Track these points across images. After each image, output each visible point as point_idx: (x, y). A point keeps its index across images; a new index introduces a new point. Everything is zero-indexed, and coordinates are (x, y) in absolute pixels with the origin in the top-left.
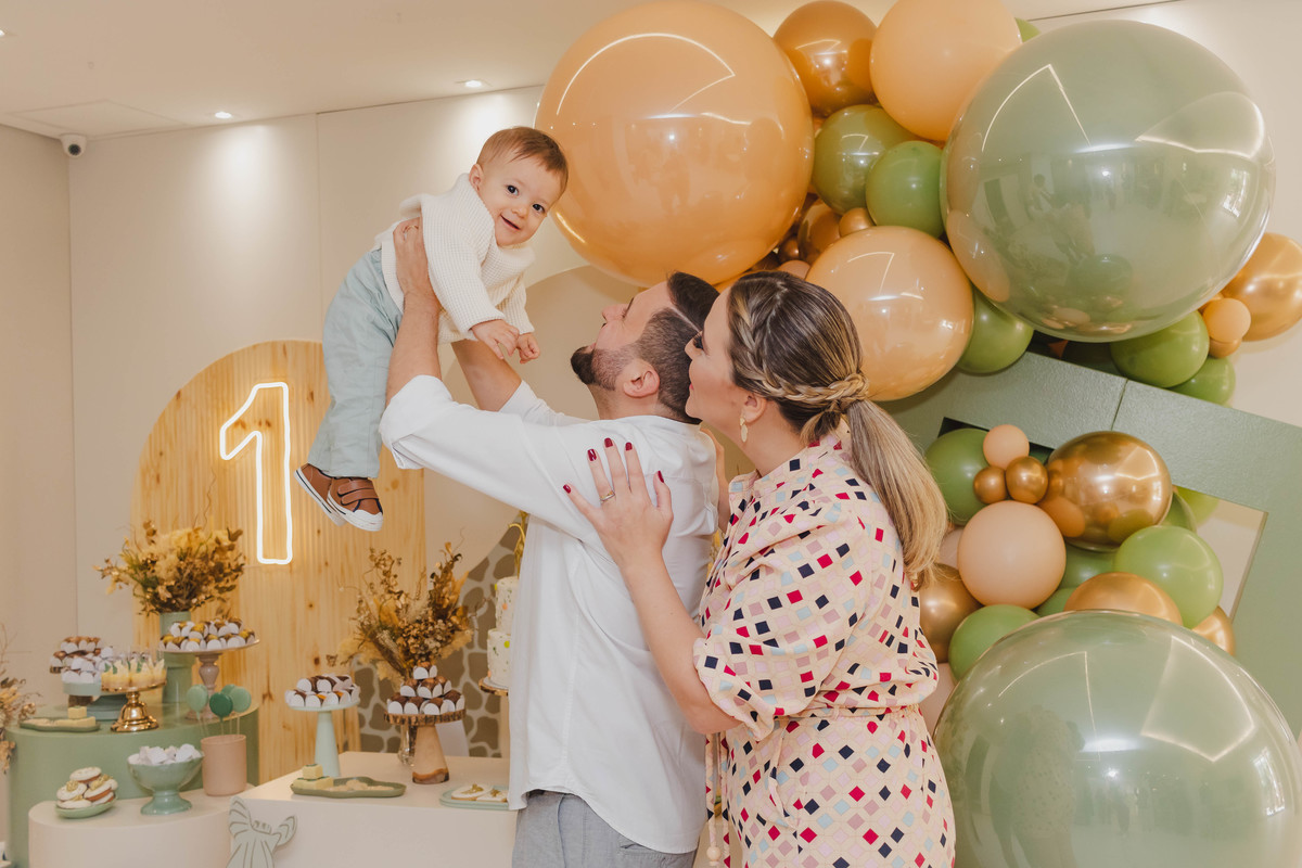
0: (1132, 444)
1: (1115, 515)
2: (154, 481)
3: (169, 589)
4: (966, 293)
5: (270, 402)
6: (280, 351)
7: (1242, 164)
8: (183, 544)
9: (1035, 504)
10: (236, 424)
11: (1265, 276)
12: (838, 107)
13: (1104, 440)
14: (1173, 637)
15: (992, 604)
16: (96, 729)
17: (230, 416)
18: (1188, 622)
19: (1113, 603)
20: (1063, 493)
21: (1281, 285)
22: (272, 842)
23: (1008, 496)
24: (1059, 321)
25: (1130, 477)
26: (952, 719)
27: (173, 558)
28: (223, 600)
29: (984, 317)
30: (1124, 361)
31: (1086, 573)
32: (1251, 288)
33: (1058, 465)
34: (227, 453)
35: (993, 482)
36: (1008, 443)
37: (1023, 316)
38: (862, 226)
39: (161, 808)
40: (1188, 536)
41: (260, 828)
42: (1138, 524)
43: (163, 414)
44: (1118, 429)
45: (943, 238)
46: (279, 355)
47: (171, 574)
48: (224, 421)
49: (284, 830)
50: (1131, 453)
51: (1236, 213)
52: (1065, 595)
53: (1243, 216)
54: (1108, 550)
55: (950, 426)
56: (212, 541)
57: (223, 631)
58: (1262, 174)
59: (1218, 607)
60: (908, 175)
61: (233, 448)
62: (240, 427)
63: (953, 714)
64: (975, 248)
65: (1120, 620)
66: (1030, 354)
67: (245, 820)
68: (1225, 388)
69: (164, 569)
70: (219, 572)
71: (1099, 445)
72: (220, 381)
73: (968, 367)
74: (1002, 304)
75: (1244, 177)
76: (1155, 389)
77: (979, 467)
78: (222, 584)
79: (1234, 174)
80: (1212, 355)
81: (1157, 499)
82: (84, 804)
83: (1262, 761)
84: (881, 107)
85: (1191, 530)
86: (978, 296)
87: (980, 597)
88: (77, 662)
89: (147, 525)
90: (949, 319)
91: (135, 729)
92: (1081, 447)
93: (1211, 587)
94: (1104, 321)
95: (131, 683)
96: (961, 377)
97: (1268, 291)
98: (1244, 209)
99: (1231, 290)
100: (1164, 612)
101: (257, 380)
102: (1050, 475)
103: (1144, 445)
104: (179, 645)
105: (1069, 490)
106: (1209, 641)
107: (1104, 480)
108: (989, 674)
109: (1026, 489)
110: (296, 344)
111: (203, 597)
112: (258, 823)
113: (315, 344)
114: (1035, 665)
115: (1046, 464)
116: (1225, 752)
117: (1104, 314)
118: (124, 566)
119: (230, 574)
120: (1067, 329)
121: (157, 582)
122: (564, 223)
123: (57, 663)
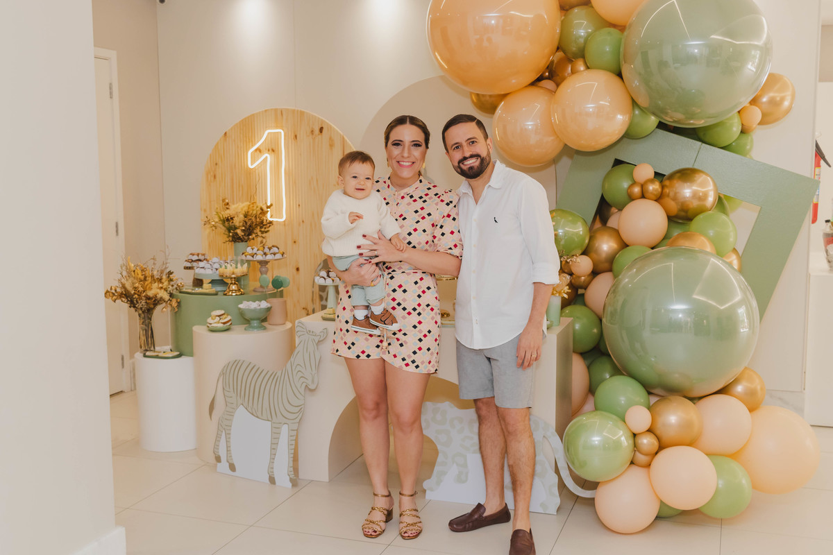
0: (701, 174)
1: (691, 206)
2: (213, 178)
3: (243, 231)
4: (630, 102)
5: (274, 139)
6: (279, 112)
7: (756, 47)
8: (246, 209)
9: (655, 201)
10: (256, 150)
11: (771, 94)
12: (572, 7)
13: (689, 172)
14: (712, 259)
15: (634, 245)
16: (216, 294)
17: (253, 146)
18: (720, 254)
19: (686, 244)
20: (668, 196)
21: (778, 99)
22: (317, 339)
23: (643, 196)
24: (671, 118)
25: (699, 189)
26: (614, 292)
27: (242, 216)
28: (263, 238)
29: (637, 112)
30: (701, 135)
31: (676, 232)
32: (765, 100)
33: (667, 183)
34: (252, 165)
35: (637, 190)
36: (644, 172)
37: (654, 114)
38: (582, 68)
39: (254, 328)
40: (724, 217)
41: (311, 333)
42: (701, 210)
43: (218, 143)
44: (696, 167)
45: (620, 75)
46: (279, 116)
47: (241, 224)
48: (249, 149)
49: (322, 334)
50: (700, 178)
51: (754, 70)
52: (666, 241)
53: (757, 71)
54: (686, 222)
55: (618, 163)
56: (259, 209)
57: (272, 251)
58: (766, 51)
59: (734, 249)
60: (604, 44)
61: (255, 162)
62: (258, 152)
63: (614, 290)
64: (635, 82)
65: (690, 251)
66: (657, 129)
67: (303, 330)
68: (748, 147)
69: (238, 221)
70: (262, 224)
71: (686, 174)
72: (247, 128)
73: (629, 135)
74: (645, 108)
75: (757, 54)
76: (714, 148)
77: (631, 183)
78: (263, 230)
79: (753, 53)
80: (742, 132)
81: (711, 199)
82: (222, 325)
83: (742, 311)
84: (592, 7)
85: (726, 214)
86: (634, 103)
87: (628, 243)
88: (201, 264)
89: (223, 200)
90: (621, 114)
91: (234, 294)
92: (678, 175)
93: (731, 239)
94: (692, 119)
95: (233, 274)
96: (625, 139)
97: (772, 102)
98: (757, 68)
99: (754, 102)
100: (709, 248)
101: (267, 128)
102: (663, 187)
103: (707, 175)
104: (253, 257)
105: (672, 194)
106: (730, 265)
107: (687, 191)
108: (629, 273)
109: (652, 193)
110: (287, 110)
111: (254, 235)
112: (310, 331)
113: (298, 111)
114: (651, 268)
115: (661, 182)
116: (727, 305)
117: (692, 116)
118: (217, 220)
119: (266, 225)
120: (675, 122)
121: (236, 228)
122: (439, 57)
123: (189, 265)
